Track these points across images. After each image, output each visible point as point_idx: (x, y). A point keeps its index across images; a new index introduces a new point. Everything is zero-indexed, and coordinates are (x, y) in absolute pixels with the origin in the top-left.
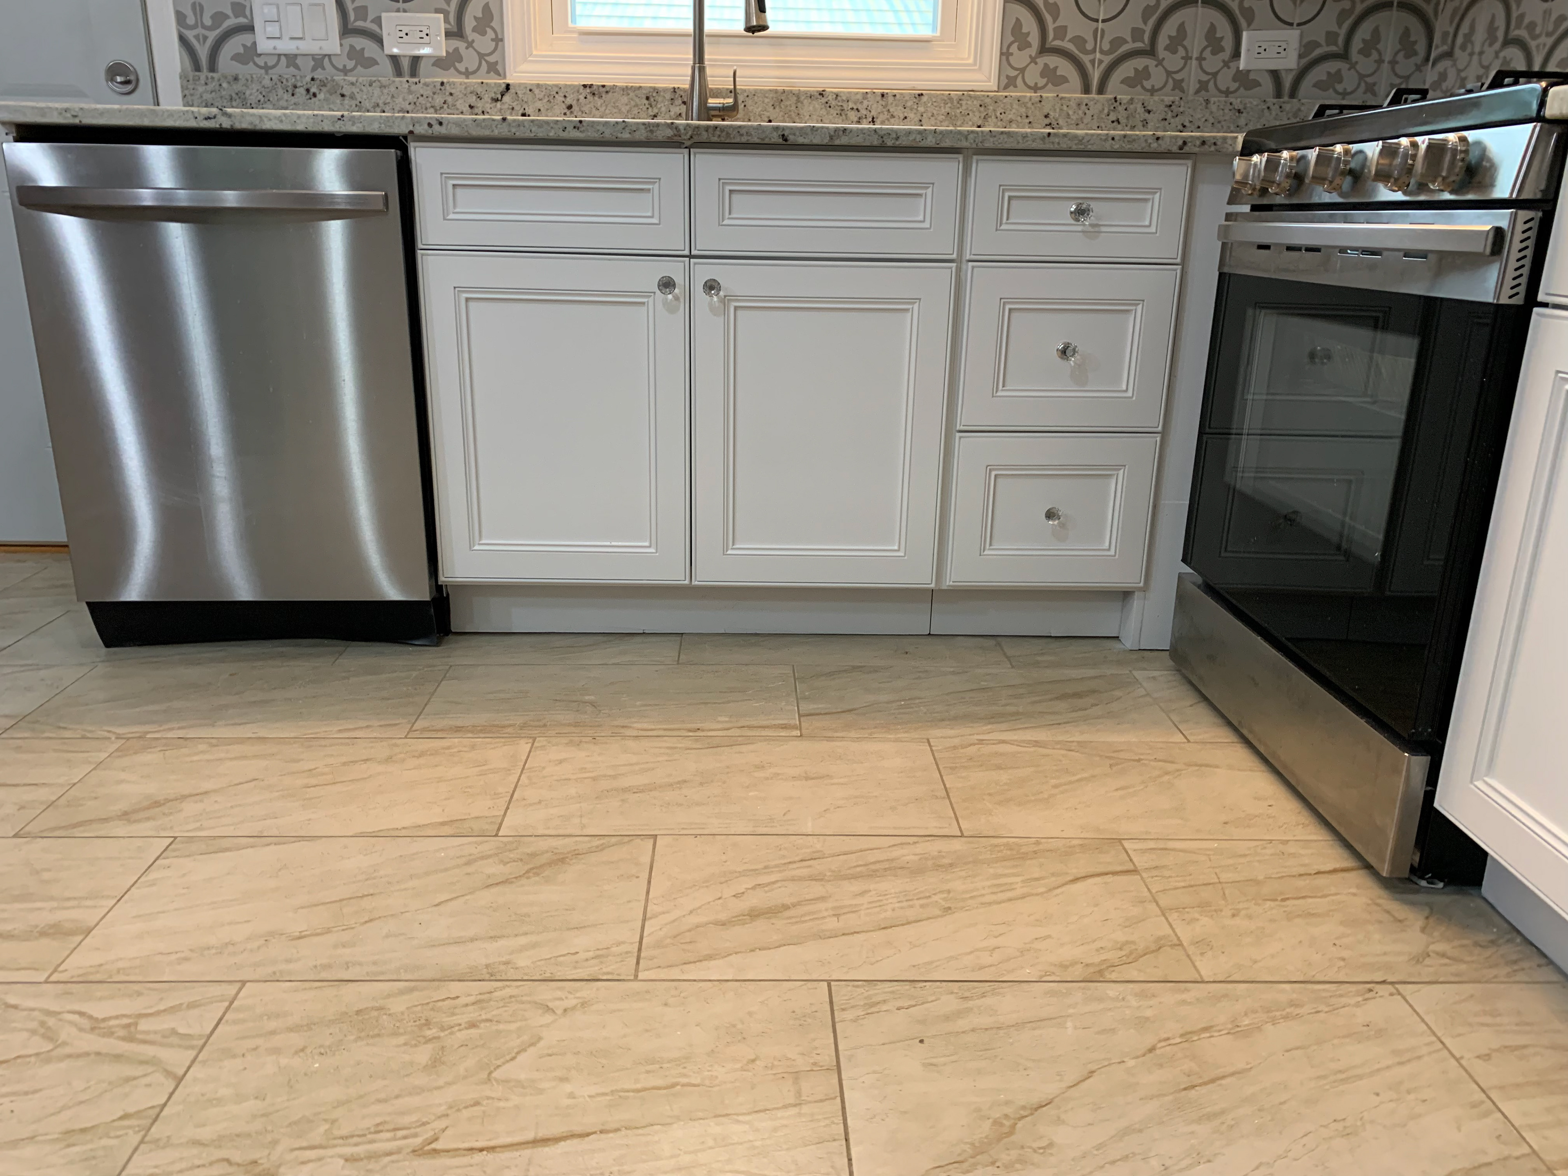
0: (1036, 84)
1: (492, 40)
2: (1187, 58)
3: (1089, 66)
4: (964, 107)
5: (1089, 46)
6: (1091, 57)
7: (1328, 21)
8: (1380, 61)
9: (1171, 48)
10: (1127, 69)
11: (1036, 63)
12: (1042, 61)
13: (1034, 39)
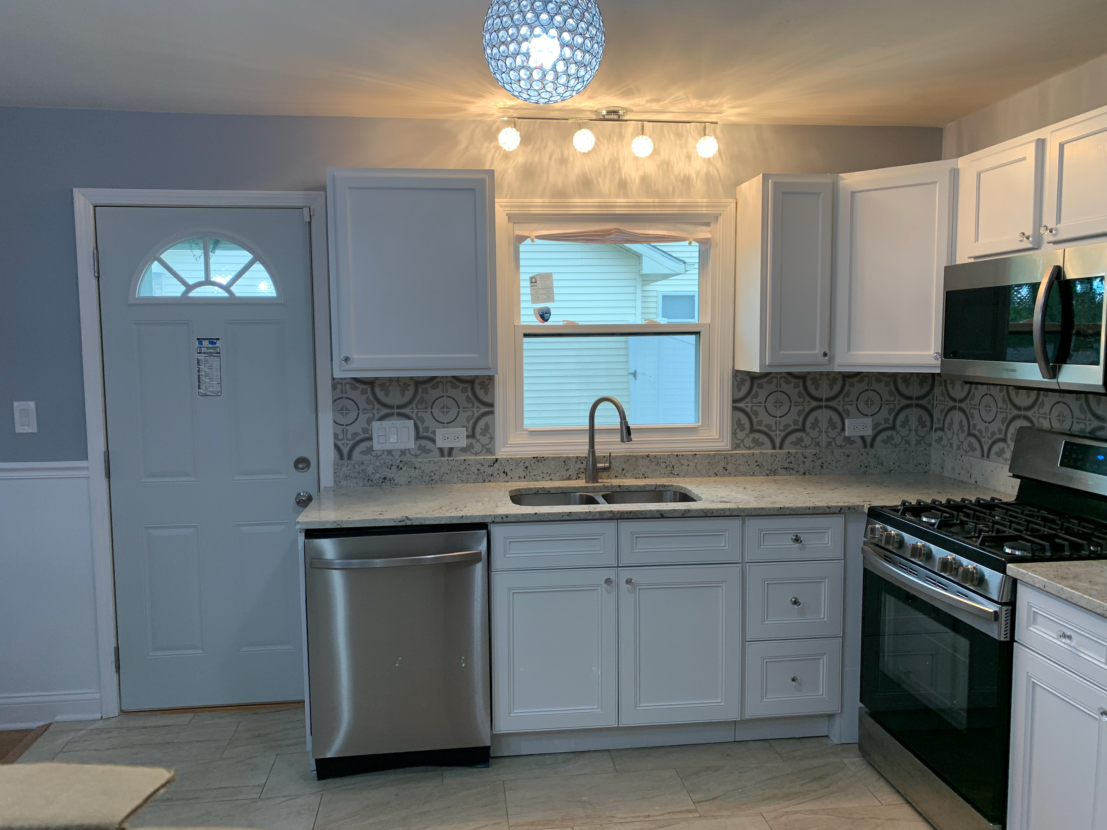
0: (750, 446)
1: (489, 438)
2: (821, 432)
3: (774, 437)
4: (716, 459)
5: (774, 428)
6: (775, 433)
7: (884, 413)
8: (910, 430)
9: (813, 428)
10: (793, 438)
11: (749, 437)
12: (752, 436)
13: (747, 426)
